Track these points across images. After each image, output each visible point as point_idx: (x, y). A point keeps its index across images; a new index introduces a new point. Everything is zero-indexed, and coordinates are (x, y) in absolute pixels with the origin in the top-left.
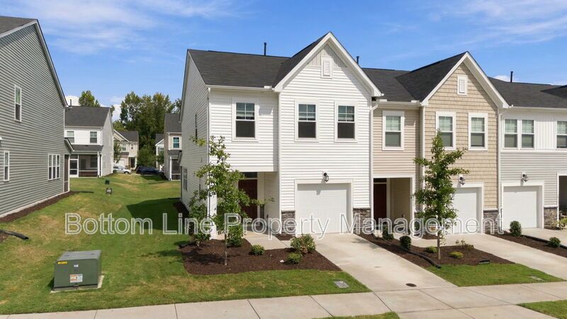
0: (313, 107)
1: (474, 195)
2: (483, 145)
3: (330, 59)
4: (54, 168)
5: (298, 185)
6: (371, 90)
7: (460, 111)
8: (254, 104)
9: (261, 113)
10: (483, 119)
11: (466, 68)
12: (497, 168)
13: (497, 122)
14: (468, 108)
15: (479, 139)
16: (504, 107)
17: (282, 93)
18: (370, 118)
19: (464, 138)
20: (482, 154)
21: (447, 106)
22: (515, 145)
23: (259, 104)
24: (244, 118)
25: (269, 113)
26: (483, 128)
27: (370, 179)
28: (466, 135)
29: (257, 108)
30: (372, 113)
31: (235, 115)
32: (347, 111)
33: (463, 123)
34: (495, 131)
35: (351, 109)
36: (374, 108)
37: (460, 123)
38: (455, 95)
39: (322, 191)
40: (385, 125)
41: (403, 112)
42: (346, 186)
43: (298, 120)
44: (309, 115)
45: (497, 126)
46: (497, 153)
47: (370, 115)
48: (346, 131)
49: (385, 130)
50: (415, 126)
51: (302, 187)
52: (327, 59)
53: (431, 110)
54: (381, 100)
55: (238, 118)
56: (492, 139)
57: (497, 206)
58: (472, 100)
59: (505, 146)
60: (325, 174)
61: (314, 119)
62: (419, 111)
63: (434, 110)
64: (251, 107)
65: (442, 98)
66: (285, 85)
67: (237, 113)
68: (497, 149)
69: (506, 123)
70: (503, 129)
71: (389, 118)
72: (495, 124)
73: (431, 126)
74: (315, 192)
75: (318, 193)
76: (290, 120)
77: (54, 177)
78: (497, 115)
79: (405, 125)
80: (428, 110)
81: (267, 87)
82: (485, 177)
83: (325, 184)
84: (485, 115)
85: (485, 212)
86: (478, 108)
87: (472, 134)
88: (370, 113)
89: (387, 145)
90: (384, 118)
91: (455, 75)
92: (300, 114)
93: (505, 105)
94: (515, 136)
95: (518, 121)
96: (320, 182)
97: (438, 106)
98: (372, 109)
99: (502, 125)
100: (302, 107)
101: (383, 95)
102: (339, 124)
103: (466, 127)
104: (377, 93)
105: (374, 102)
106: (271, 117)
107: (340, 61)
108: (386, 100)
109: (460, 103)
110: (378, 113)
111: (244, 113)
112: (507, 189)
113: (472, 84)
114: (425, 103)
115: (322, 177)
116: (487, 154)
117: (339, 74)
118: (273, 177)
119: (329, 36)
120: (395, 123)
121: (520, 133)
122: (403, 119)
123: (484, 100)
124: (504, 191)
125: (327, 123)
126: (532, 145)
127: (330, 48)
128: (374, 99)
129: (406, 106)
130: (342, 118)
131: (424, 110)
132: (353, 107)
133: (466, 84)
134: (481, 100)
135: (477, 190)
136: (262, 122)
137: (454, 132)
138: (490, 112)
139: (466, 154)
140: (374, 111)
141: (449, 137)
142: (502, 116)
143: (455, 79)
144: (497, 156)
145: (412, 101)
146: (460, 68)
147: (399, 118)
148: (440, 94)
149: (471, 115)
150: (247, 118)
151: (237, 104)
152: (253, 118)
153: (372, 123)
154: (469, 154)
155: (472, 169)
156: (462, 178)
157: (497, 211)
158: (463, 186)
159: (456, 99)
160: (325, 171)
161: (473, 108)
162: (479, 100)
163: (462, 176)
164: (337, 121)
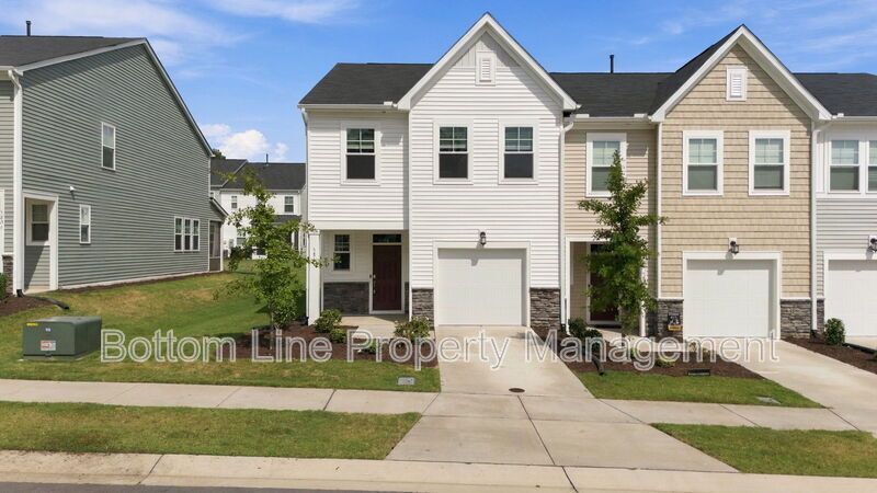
0: (462, 131)
1: (764, 272)
2: (781, 187)
3: (493, 56)
5: (439, 249)
6: (560, 100)
7: (731, 128)
8: (373, 130)
9: (384, 142)
10: (780, 142)
11: (742, 52)
12: (810, 226)
13: (810, 146)
14: (749, 122)
15: (771, 176)
16: (821, 117)
17: (412, 112)
18: (559, 145)
19: (741, 175)
20: (778, 201)
21: (705, 122)
22: (856, 187)
23: (382, 130)
24: (358, 151)
25: (397, 143)
26: (781, 157)
27: (560, 242)
28: (744, 168)
29: (378, 135)
30: (563, 138)
31: (345, 147)
33: (739, 148)
34: (806, 162)
35: (528, 132)
36: (567, 129)
37: (729, 148)
38: (721, 101)
39: (480, 261)
40: (591, 155)
41: (625, 135)
42: (520, 253)
43: (439, 152)
44: (456, 142)
45: (810, 152)
46: (810, 199)
47: (559, 140)
48: (519, 166)
49: (590, 165)
50: (646, 156)
51: (444, 253)
52: (484, 55)
53: (673, 128)
54: (579, 116)
55: (349, 151)
56: (799, 175)
57: (810, 293)
58: (758, 108)
59: (831, 189)
60: (483, 234)
61: (465, 150)
62: (651, 132)
63: (680, 128)
64: (369, 134)
65: (694, 108)
66: (414, 101)
67: (348, 143)
68: (810, 192)
69: (833, 146)
70: (825, 156)
71: (597, 144)
72: (806, 148)
73: (672, 155)
74: (470, 261)
75: (474, 263)
76: (426, 151)
77: (187, 247)
78: (810, 133)
79: (628, 154)
80: (667, 128)
81: (388, 104)
82: (784, 242)
83: (481, 251)
85: (783, 302)
86: (770, 122)
87: (757, 168)
88: (560, 137)
89: (594, 188)
90: (590, 145)
91: (719, 68)
92: (441, 143)
93: (824, 115)
94: (856, 170)
95: (861, 144)
96: (474, 246)
97: (687, 122)
98: (562, 129)
100: (445, 131)
101: (579, 106)
102: (506, 156)
103: (745, 155)
104: (569, 104)
105: (566, 119)
106: (400, 147)
107: (508, 57)
108: (587, 116)
109: (732, 115)
110: (574, 136)
111: (358, 143)
112: (835, 264)
113: (757, 81)
114: (659, 116)
115: (477, 238)
116: (788, 201)
117: (507, 78)
119: (486, 19)
120: (610, 151)
121: (864, 165)
122: (624, 146)
123: (783, 108)
124: (830, 269)
125: (485, 155)
127: (487, 36)
128: (567, 114)
129: (628, 124)
130: (513, 147)
131: (661, 129)
132: (531, 129)
133: (745, 81)
134: (777, 108)
135: (769, 264)
136: (385, 155)
137: (720, 164)
138: (795, 128)
139: (743, 202)
140: (567, 133)
141: (710, 173)
142: (819, 135)
143: (721, 74)
144: (810, 206)
145: (636, 115)
146: (731, 54)
147: (617, 144)
148: (692, 101)
149: (755, 134)
150: (364, 151)
151: (348, 130)
152: (373, 151)
153: (563, 153)
154: (751, 202)
155: (756, 228)
156: (733, 244)
157: (810, 302)
158: (735, 257)
159: (723, 108)
160: (482, 229)
161: (761, 122)
162: (772, 108)
163: (735, 239)
164: (502, 152)
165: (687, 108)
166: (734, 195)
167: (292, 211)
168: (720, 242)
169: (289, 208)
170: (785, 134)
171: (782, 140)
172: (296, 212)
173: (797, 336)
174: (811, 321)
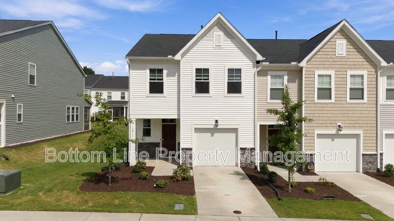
0: (207, 70)
1: (355, 140)
2: (363, 98)
3: (221, 33)
5: (195, 128)
6: (255, 55)
7: (338, 70)
8: (162, 70)
9: (168, 76)
11: (345, 34)
12: (377, 118)
13: (377, 78)
14: (346, 66)
15: (358, 93)
16: (382, 65)
17: (182, 61)
18: (254, 77)
19: (343, 93)
20: (361, 105)
21: (326, 66)
23: (166, 69)
25: (174, 76)
26: (362, 84)
27: (255, 125)
28: (344, 89)
29: (165, 72)
30: (256, 74)
31: (148, 78)
32: (234, 73)
33: (342, 80)
34: (375, 86)
35: (239, 71)
36: (258, 69)
37: (337, 79)
38: (333, 56)
39: (215, 134)
40: (270, 82)
41: (286, 72)
42: (235, 130)
43: (195, 81)
44: (204, 76)
45: (377, 82)
46: (377, 104)
47: (254, 75)
48: (234, 88)
49: (269, 87)
50: (297, 83)
51: (197, 130)
52: (217, 33)
53: (310, 69)
54: (264, 63)
55: (150, 79)
56: (371, 93)
57: (377, 150)
58: (352, 60)
59: (386, 99)
60: (217, 121)
61: (208, 79)
63: (313, 69)
64: (161, 71)
65: (320, 60)
66: (183, 55)
67: (150, 76)
68: (377, 101)
69: (387, 79)
70: (384, 84)
71: (272, 77)
72: (375, 80)
73: (310, 83)
75: (212, 135)
76: (189, 80)
78: (376, 72)
79: (288, 82)
80: (307, 69)
81: (170, 57)
82: (364, 125)
83: (215, 129)
84: (365, 73)
85: (363, 155)
86: (357, 66)
87: (351, 89)
88: (255, 73)
89: (271, 98)
90: (269, 77)
91: (333, 40)
92: (196, 76)
93: (384, 63)
96: (212, 127)
97: (317, 66)
98: (256, 70)
100: (198, 70)
101: (264, 59)
102: (228, 83)
103: (345, 82)
104: (259, 57)
105: (258, 65)
106: (176, 78)
107: (229, 34)
108: (268, 63)
109: (339, 63)
110: (261, 73)
111: (155, 76)
112: (389, 136)
113: (351, 47)
114: (303, 64)
115: (214, 123)
116: (366, 106)
117: (228, 44)
119: (219, 15)
120: (278, 81)
122: (286, 78)
123: (363, 60)
124: (386, 138)
125: (218, 82)
127: (220, 24)
128: (258, 62)
129: (288, 67)
130: (232, 78)
131: (304, 70)
132: (240, 69)
133: (345, 46)
134: (360, 60)
135: (357, 136)
136: (168, 82)
137: (333, 87)
138: (369, 70)
139: (345, 106)
140: (258, 72)
141: (328, 91)
142: (381, 72)
143: (334, 43)
144: (377, 107)
145: (292, 63)
146: (338, 34)
147: (282, 77)
148: (319, 56)
149: (350, 73)
150: (158, 80)
151: (150, 69)
152: (162, 80)
153: (256, 81)
154: (348, 105)
155: (350, 119)
156: (339, 126)
157: (376, 155)
158: (340, 133)
159: (335, 60)
160: (216, 118)
161: (352, 66)
162: (358, 60)
163: (340, 124)
164: (226, 81)
165: (317, 60)
166: (339, 102)
168: (333, 125)
171: (363, 76)
173: (371, 171)
174: (377, 164)
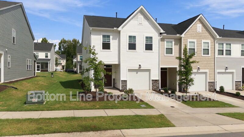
0: (135, 37)
1: (204, 75)
2: (208, 54)
3: (142, 17)
4: (29, 65)
5: (128, 69)
6: (160, 30)
7: (198, 39)
9: (113, 39)
10: (208, 43)
11: (201, 21)
12: (214, 64)
13: (215, 44)
14: (202, 38)
15: (206, 51)
17: (121, 31)
18: (159, 42)
19: (200, 51)
20: (208, 58)
21: (192, 37)
22: (223, 54)
23: (112, 36)
24: (105, 41)
25: (116, 39)
26: (208, 47)
27: (159, 68)
28: (201, 49)
29: (111, 37)
30: (160, 40)
31: (102, 40)
32: (149, 39)
34: (214, 48)
35: (151, 38)
36: (161, 37)
37: (198, 44)
38: (196, 32)
39: (138, 72)
40: (166, 45)
41: (174, 40)
42: (149, 70)
43: (128, 43)
44: (133, 40)
45: (215, 46)
46: (214, 57)
48: (149, 47)
49: (166, 47)
50: (178, 45)
51: (130, 70)
52: (141, 17)
53: (185, 39)
54: (164, 34)
55: (103, 41)
56: (212, 51)
57: (214, 80)
58: (204, 35)
59: (218, 55)
60: (140, 65)
61: (135, 42)
62: (180, 39)
63: (187, 39)
64: (109, 37)
65: (190, 34)
66: (123, 28)
67: (103, 39)
68: (214, 56)
70: (217, 47)
71: (167, 42)
72: (214, 45)
74: (136, 72)
76: (125, 42)
77: (29, 69)
78: (214, 41)
79: (174, 45)
80: (184, 39)
81: (115, 28)
82: (209, 67)
83: (139, 70)
85: (209, 82)
86: (206, 38)
87: (203, 49)
88: (159, 40)
89: (166, 53)
90: (165, 42)
91: (196, 24)
92: (129, 40)
93: (218, 37)
94: (223, 50)
95: (224, 44)
96: (137, 68)
97: (189, 37)
99: (217, 45)
100: (130, 37)
101: (165, 32)
102: (146, 44)
103: (200, 46)
104: (162, 31)
105: (161, 35)
106: (117, 41)
107: (146, 18)
109: (198, 36)
110: (162, 40)
111: (106, 39)
112: (219, 73)
113: (203, 28)
114: (183, 35)
115: (138, 66)
116: (210, 58)
117: (146, 23)
118: (118, 66)
119: (142, 7)
120: (170, 44)
121: (225, 49)
122: (173, 42)
124: (218, 74)
125: (141, 44)
126: (230, 54)
127: (142, 12)
128: (161, 34)
129: (175, 37)
130: (147, 42)
131: (183, 38)
132: (152, 37)
133: (201, 27)
134: (208, 35)
135: (206, 73)
136: (113, 43)
138: (211, 40)
139: (201, 58)
140: (161, 39)
142: (216, 41)
143: (196, 26)
144: (214, 59)
145: (177, 35)
146: (198, 21)
147: (172, 42)
148: (189, 32)
149: (203, 41)
150: (107, 41)
151: (103, 35)
152: (110, 41)
153: (160, 44)
154: (202, 57)
155: (203, 64)
156: (199, 68)
157: (214, 82)
159: (196, 34)
160: (140, 64)
161: (204, 38)
162: (206, 35)
164: (145, 43)
165: (188, 34)
166: (199, 56)
167: (48, 57)
168: (196, 67)
169: (47, 57)
170: (209, 41)
171: (209, 43)
172: (49, 58)
173: (212, 90)
174: (215, 87)
